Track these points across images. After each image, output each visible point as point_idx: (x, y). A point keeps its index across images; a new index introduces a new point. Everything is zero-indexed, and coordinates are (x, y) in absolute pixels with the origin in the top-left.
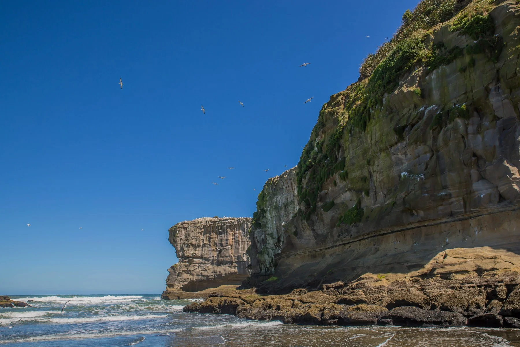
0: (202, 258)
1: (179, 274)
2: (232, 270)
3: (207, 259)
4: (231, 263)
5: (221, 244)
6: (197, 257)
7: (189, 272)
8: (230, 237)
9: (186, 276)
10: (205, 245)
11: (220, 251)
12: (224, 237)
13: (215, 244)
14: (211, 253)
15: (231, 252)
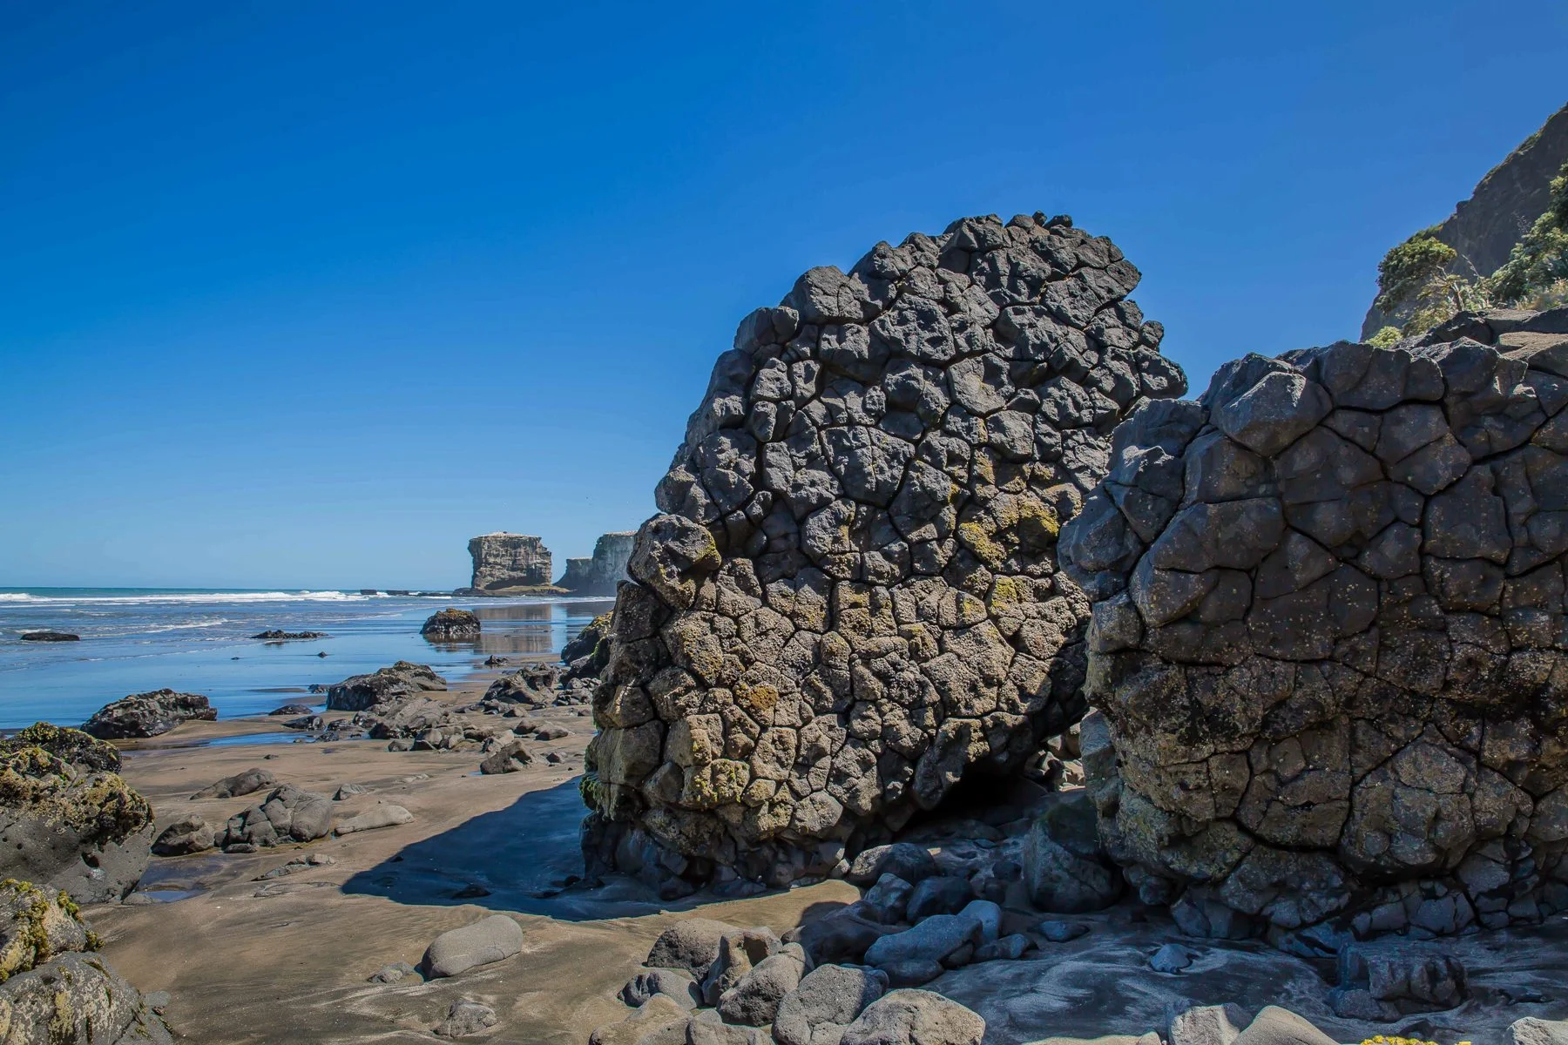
0: (500, 564)
1: (485, 576)
2: (523, 575)
3: (504, 566)
4: (521, 570)
5: (516, 556)
6: (497, 564)
7: (491, 575)
8: (523, 551)
9: (489, 578)
10: (503, 555)
11: (514, 561)
12: (519, 550)
13: (511, 555)
14: (507, 561)
15: (523, 562)
